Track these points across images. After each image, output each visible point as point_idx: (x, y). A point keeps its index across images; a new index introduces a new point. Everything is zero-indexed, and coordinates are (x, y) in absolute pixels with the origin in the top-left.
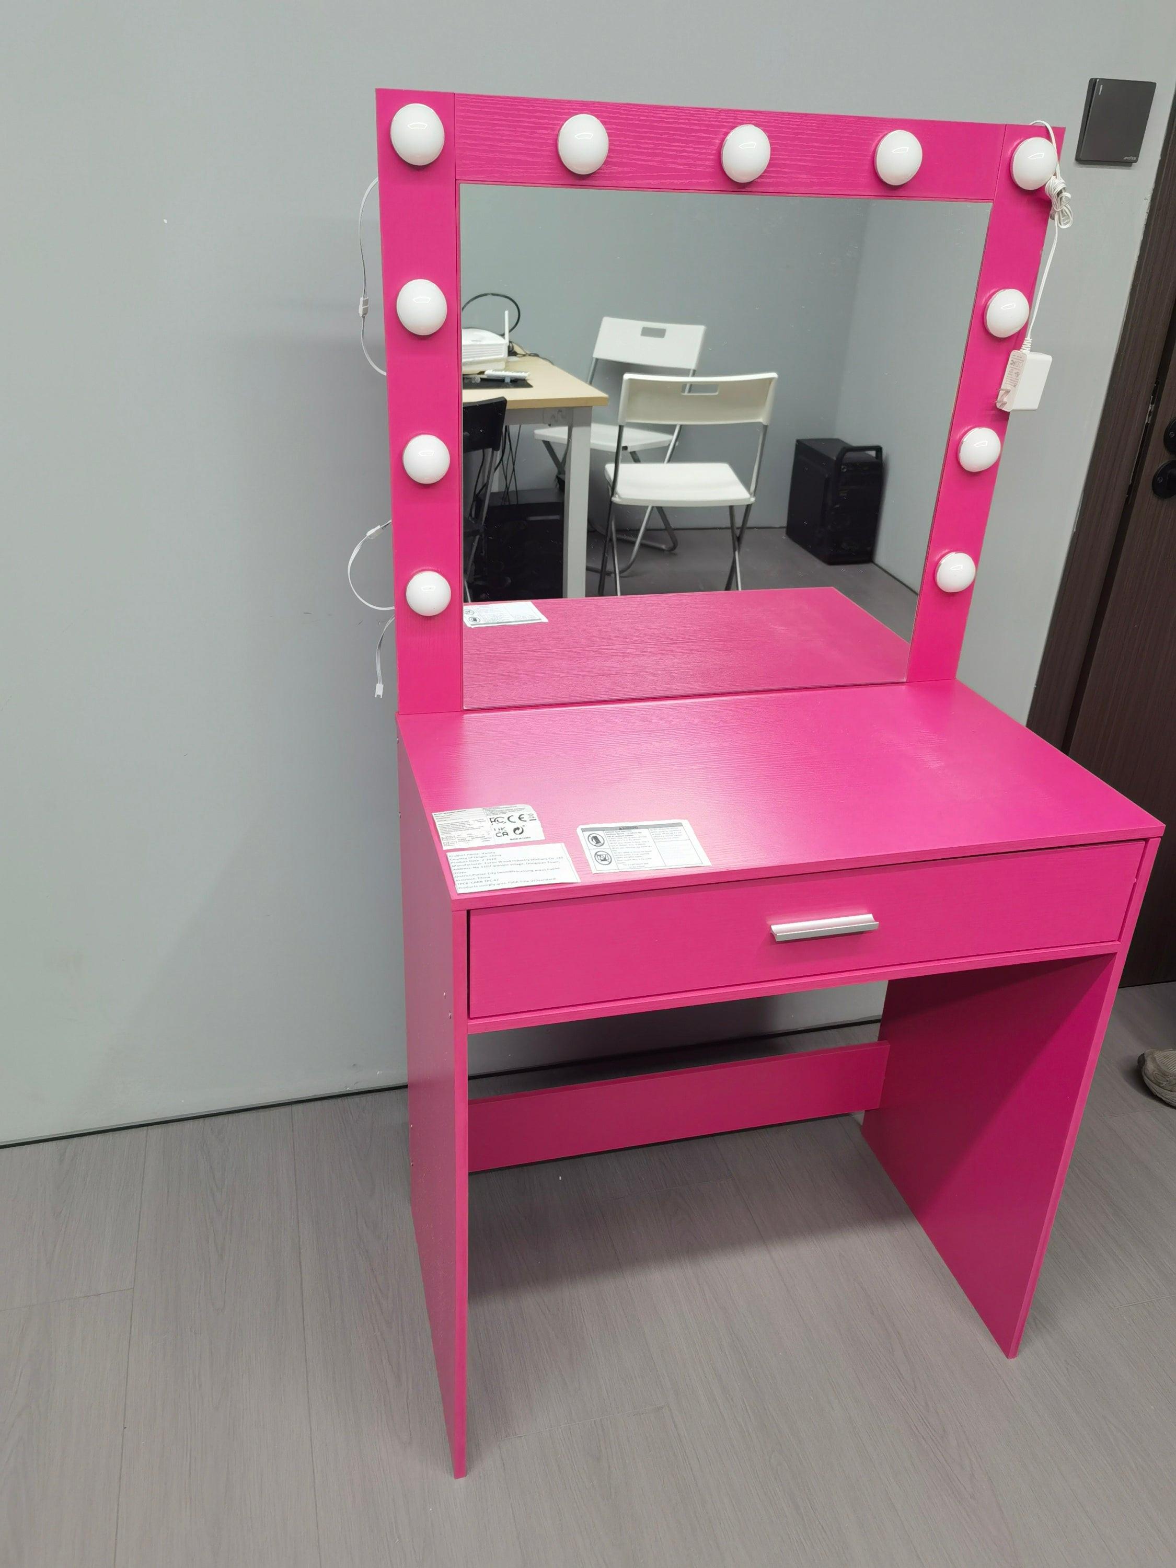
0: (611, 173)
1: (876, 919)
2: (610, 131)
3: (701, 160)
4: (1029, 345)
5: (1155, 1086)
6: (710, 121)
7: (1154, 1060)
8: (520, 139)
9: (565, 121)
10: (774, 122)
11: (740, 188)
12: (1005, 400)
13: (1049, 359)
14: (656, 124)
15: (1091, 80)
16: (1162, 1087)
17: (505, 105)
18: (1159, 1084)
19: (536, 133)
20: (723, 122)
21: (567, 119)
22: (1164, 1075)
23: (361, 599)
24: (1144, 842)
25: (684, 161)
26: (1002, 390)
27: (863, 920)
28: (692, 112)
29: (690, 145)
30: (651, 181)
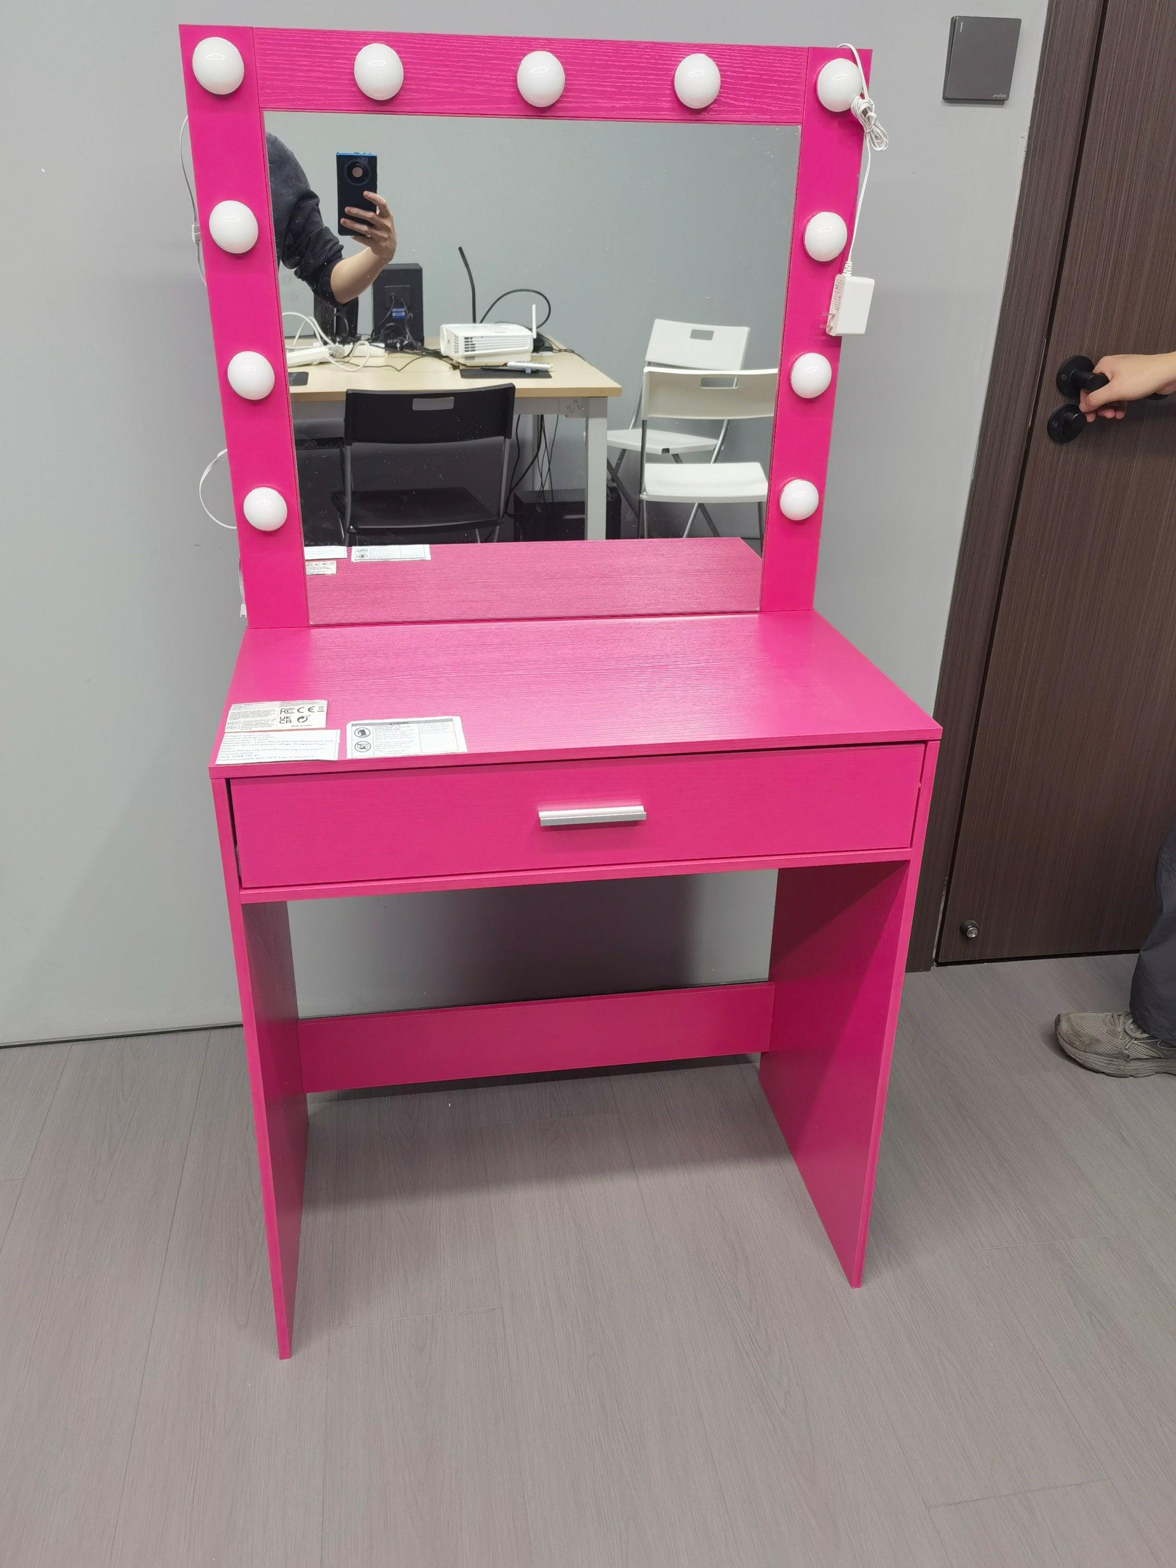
0: (411, 99)
1: (645, 810)
2: (404, 60)
3: (499, 86)
4: (850, 269)
5: (1069, 1047)
6: (504, 49)
7: (1069, 1020)
8: (318, 69)
9: (359, 51)
10: (569, 49)
11: (541, 112)
12: (832, 325)
13: (872, 282)
14: (451, 53)
15: (953, 18)
16: (1074, 1047)
17: (302, 37)
18: (1071, 1044)
19: (335, 63)
20: (518, 49)
21: (360, 49)
22: (1077, 1034)
23: (211, 516)
24: (924, 745)
25: (482, 87)
26: (831, 314)
27: (634, 810)
28: (486, 40)
29: (487, 72)
30: (452, 107)
